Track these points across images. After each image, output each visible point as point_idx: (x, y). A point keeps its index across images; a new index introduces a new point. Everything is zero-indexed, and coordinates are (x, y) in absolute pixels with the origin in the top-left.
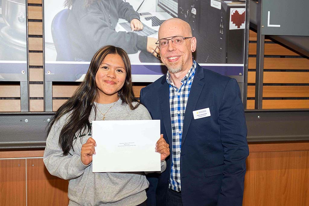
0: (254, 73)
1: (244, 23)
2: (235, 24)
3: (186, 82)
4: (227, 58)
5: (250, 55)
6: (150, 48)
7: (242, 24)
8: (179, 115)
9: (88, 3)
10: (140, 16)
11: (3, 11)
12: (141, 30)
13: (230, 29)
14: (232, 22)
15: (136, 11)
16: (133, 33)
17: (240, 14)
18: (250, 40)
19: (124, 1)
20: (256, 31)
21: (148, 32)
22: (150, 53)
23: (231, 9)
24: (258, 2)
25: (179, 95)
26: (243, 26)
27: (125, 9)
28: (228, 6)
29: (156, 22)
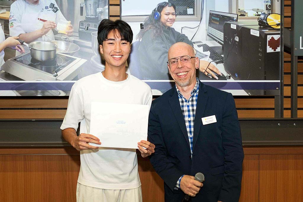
0: (289, 88)
2: (271, 48)
3: (194, 94)
4: (265, 75)
5: (285, 73)
7: (278, 48)
8: (190, 122)
9: (154, 36)
10: (194, 44)
11: (93, 44)
13: (268, 52)
14: (269, 46)
15: (190, 40)
17: (275, 39)
18: (285, 60)
19: (181, 33)
21: (200, 56)
22: (203, 72)
23: (268, 36)
24: (290, 29)
25: (188, 105)
27: (182, 39)
28: (265, 34)
29: (206, 48)
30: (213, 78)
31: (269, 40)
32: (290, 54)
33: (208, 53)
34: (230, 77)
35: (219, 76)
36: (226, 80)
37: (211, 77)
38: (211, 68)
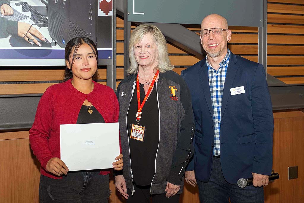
0: (122, 57)
1: (111, 10)
2: (103, 11)
3: (223, 65)
4: (96, 42)
5: (117, 40)
6: (21, 32)
10: (10, 2)
12: (11, 15)
13: (99, 15)
14: (101, 9)
16: (3, 18)
17: (107, 2)
18: (117, 27)
20: (122, 18)
21: (19, 17)
25: (217, 75)
26: (111, 13)
29: (26, 7)
30: (35, 45)
31: (101, 2)
32: (123, 20)
33: (29, 14)
34: (56, 43)
35: (42, 42)
36: (51, 47)
37: (33, 44)
38: (32, 32)
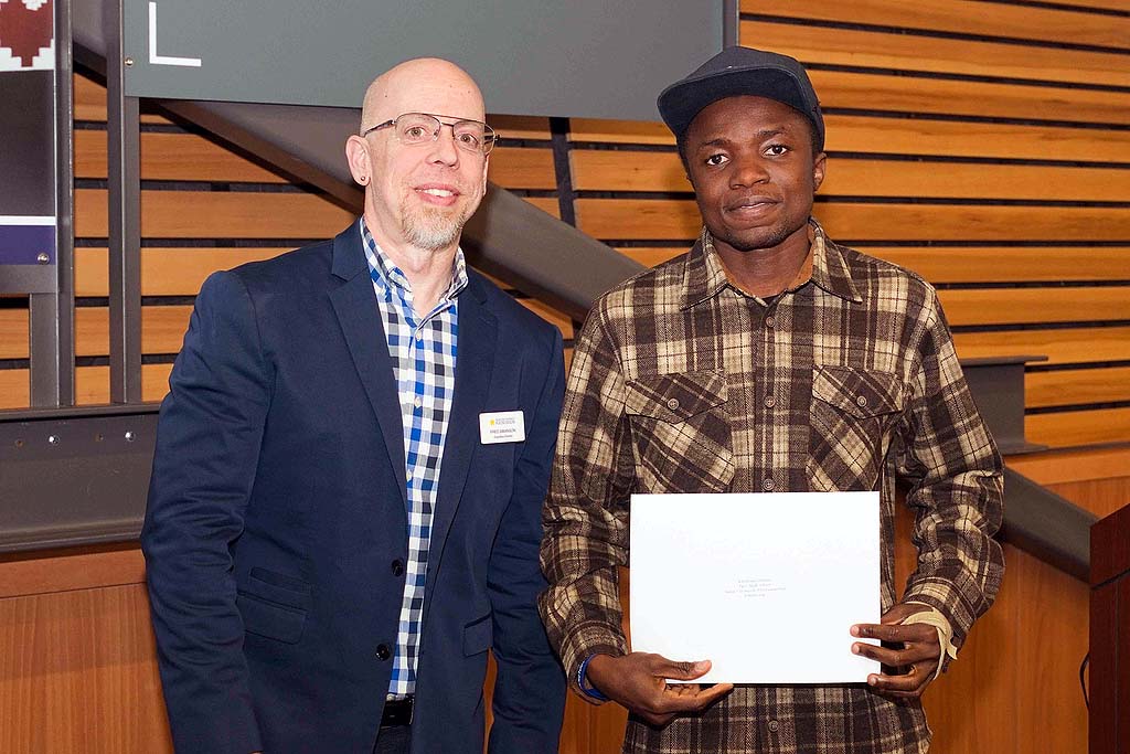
0: (102, 255)
2: (9, 51)
5: (80, 179)
17: (29, 7)
18: (77, 118)
20: (102, 81)
26: (45, 60)
32: (105, 85)
